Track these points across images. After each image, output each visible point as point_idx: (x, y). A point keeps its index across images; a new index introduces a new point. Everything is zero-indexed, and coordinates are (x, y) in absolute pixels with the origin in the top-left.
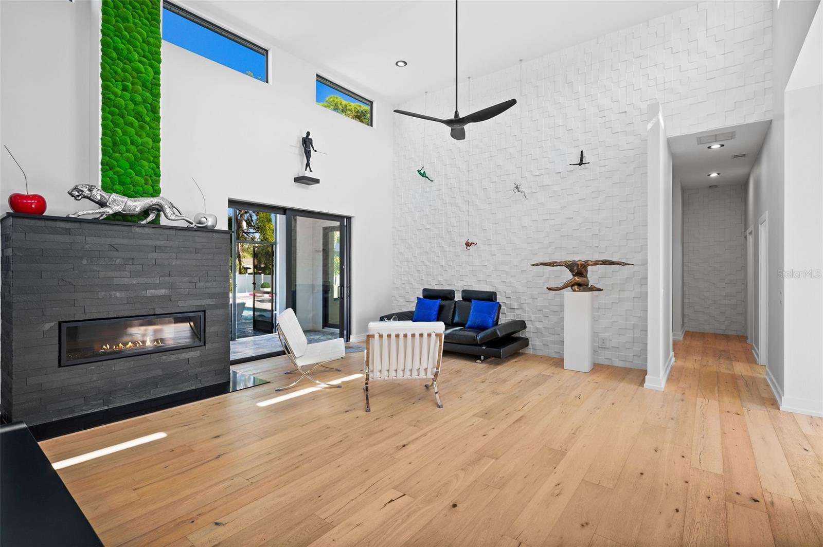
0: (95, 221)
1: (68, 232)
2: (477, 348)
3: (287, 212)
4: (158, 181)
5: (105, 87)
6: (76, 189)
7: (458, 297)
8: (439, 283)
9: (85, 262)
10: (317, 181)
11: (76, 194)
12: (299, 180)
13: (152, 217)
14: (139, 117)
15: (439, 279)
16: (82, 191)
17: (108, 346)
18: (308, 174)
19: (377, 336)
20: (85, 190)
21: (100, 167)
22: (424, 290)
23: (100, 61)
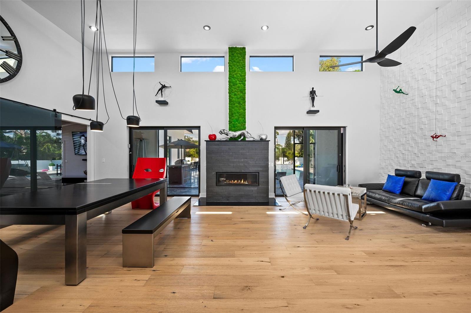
0: (226, 141)
1: (218, 145)
2: (422, 215)
3: (304, 129)
4: (245, 124)
5: (230, 96)
6: (220, 131)
7: (423, 176)
8: (413, 166)
9: (222, 154)
10: (318, 111)
11: (221, 133)
12: (310, 112)
13: (242, 138)
14: (239, 103)
15: (413, 163)
16: (222, 132)
17: (228, 181)
18: (313, 109)
19: (308, 191)
20: (223, 131)
21: (228, 123)
22: (396, 170)
23: (228, 88)
